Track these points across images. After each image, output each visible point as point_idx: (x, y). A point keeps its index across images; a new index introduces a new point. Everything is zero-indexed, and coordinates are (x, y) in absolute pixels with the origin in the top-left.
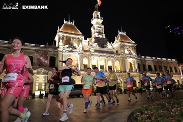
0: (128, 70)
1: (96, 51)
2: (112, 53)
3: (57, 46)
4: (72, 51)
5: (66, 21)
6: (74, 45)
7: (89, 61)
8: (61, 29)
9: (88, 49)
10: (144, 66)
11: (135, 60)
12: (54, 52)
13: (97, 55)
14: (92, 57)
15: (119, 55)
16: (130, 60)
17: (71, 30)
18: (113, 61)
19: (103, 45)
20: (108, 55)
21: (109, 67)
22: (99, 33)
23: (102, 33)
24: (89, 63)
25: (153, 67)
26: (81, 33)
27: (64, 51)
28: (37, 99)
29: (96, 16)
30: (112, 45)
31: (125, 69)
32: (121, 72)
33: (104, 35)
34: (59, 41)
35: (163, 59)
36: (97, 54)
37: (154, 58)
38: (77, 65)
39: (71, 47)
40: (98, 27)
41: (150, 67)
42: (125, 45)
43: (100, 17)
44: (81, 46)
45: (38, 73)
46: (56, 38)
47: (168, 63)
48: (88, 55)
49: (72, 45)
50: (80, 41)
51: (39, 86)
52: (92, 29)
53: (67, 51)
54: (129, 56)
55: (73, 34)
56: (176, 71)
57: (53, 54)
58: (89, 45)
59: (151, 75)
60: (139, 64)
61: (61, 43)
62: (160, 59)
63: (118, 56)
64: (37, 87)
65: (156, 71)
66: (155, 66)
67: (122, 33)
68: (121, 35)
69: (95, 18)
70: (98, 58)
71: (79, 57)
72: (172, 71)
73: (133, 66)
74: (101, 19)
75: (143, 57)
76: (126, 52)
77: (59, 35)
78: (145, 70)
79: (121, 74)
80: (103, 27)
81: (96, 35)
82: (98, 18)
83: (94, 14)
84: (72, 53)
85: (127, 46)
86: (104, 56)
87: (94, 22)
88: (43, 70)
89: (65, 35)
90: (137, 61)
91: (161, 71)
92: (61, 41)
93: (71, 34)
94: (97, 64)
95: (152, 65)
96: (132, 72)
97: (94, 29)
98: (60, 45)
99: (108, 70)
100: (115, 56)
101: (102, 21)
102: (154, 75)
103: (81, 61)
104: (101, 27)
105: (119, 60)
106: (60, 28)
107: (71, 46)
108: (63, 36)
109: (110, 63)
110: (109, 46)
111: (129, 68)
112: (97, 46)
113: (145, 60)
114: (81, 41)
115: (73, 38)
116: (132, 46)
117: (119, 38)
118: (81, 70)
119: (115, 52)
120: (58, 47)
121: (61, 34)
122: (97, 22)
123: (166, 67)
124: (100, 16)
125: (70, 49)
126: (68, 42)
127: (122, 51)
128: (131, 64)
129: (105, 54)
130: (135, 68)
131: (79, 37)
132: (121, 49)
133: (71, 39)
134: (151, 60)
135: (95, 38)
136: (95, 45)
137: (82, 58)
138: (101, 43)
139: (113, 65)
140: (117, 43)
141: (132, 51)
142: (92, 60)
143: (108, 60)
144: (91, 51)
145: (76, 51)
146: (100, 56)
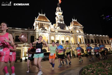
0: (79, 43)
1: (59, 32)
2: (69, 32)
3: (35, 29)
4: (44, 32)
5: (40, 14)
6: (45, 28)
8: (37, 19)
9: (54, 31)
10: (88, 40)
11: (83, 36)
12: (34, 33)
13: (60, 34)
14: (57, 35)
15: (73, 33)
16: (80, 37)
17: (43, 19)
18: (69, 37)
19: (63, 28)
20: (67, 34)
22: (61, 20)
23: (62, 21)
24: (55, 39)
26: (49, 21)
27: (39, 32)
28: (23, 62)
29: (58, 10)
30: (68, 28)
31: (77, 42)
32: (75, 44)
33: (63, 22)
34: (36, 26)
35: (100, 35)
37: (94, 35)
38: (48, 40)
41: (92, 40)
42: (77, 28)
44: (49, 29)
45: (24, 46)
46: (34, 25)
47: (103, 38)
48: (54, 34)
49: (44, 28)
50: (49, 26)
51: (24, 54)
52: (56, 18)
53: (41, 32)
54: (79, 34)
55: (44, 22)
56: (108, 43)
58: (54, 28)
59: (93, 45)
60: (85, 39)
62: (98, 35)
64: (23, 55)
65: (96, 43)
66: (95, 40)
67: (74, 20)
68: (74, 22)
69: (57, 11)
70: (60, 36)
71: (48, 35)
72: (105, 43)
73: (82, 40)
74: (61, 12)
75: (88, 34)
76: (77, 31)
77: (36, 23)
78: (89, 42)
79: (74, 45)
80: (63, 17)
81: (59, 22)
83: (57, 9)
84: (44, 33)
87: (57, 14)
88: (27, 44)
89: (40, 22)
90: (84, 37)
91: (99, 43)
92: (37, 26)
93: (43, 21)
94: (60, 39)
96: (81, 44)
97: (57, 18)
98: (37, 28)
100: (71, 34)
104: (61, 17)
105: (73, 37)
106: (36, 18)
107: (44, 29)
108: (39, 23)
109: (67, 39)
111: (79, 41)
112: (60, 28)
113: (89, 36)
114: (50, 26)
115: (44, 24)
116: (81, 28)
117: (73, 23)
118: (50, 43)
119: (71, 32)
120: (36, 30)
122: (59, 14)
123: (102, 41)
124: (60, 10)
126: (42, 26)
127: (75, 31)
128: (80, 39)
129: (65, 34)
130: (83, 41)
131: (49, 23)
132: (74, 30)
133: (44, 25)
134: (93, 36)
135: (58, 24)
136: (58, 28)
137: (50, 36)
138: (62, 26)
139: (70, 40)
140: (71, 26)
141: (81, 31)
142: (57, 37)
143: (66, 37)
144: (56, 32)
145: (47, 32)
146: (62, 34)
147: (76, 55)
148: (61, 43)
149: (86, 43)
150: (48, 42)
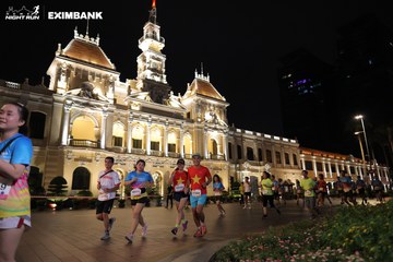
0: (207, 156)
1: (144, 109)
2: (178, 116)
3: (51, 87)
4: (87, 105)
5: (79, 33)
6: (95, 92)
7: (126, 130)
8: (65, 50)
9: (126, 104)
10: (240, 149)
11: (224, 136)
12: (44, 102)
13: (147, 119)
14: (135, 121)
15: (193, 122)
16: (214, 135)
17: (90, 56)
18: (178, 133)
19: (161, 97)
20: (171, 120)
21: (169, 145)
22: (155, 71)
23: (161, 72)
24: (126, 135)
25: (256, 153)
26: (113, 66)
29: (150, 33)
30: (179, 100)
31: (203, 152)
33: (165, 76)
34: (58, 78)
35: (275, 138)
36: (146, 115)
37: (259, 134)
38: (99, 137)
39: (88, 95)
40: (153, 58)
41: (250, 151)
42: (206, 104)
43: (158, 37)
44: (110, 95)
46: (52, 70)
47: (282, 146)
48: (126, 116)
49: (90, 89)
50: (108, 83)
52: (139, 60)
53: (77, 102)
54: (213, 126)
55: (94, 66)
56: (296, 163)
57: (41, 107)
58: (129, 94)
59: (251, 167)
60: (230, 145)
61: (63, 84)
62: (269, 136)
63: (190, 125)
65: (261, 159)
66: (260, 151)
67: (202, 77)
68: (200, 82)
69: (147, 37)
70: (147, 124)
71: (103, 118)
72: (288, 162)
73: (218, 147)
74: (161, 41)
75: (239, 130)
76: (208, 117)
77: (59, 65)
78: (240, 156)
80: (163, 59)
81: (149, 74)
82: (154, 38)
83: (146, 28)
84: (88, 110)
85: (210, 104)
86: (162, 122)
87: (144, 45)
89: (74, 65)
90: (227, 139)
91: (270, 161)
92: (63, 78)
93: (90, 64)
94: (145, 137)
95: (255, 148)
96: (216, 159)
97: (145, 61)
98: (61, 86)
100: (185, 124)
101: (163, 45)
102: (255, 168)
103: (109, 130)
104: (158, 59)
105: (191, 134)
106: (63, 47)
107: (87, 92)
108: (70, 67)
109: (172, 139)
110: (174, 102)
111: (211, 150)
112: (149, 98)
113: (242, 137)
114: (112, 84)
115: (93, 74)
116: (220, 107)
117: (196, 87)
118: (106, 149)
119: (185, 116)
120: (55, 92)
121: (65, 63)
122: (151, 47)
123: (278, 154)
124: (158, 35)
125: (85, 100)
126: (80, 81)
127: (199, 114)
128: (214, 143)
129: (164, 119)
130: (222, 152)
131: (109, 74)
132: (197, 111)
133: (90, 77)
134: (254, 137)
135: (144, 81)
136: (144, 96)
137: (110, 121)
138: (157, 92)
139: (179, 142)
140: (190, 96)
141: (218, 117)
142: (135, 129)
143: (168, 132)
144: (133, 108)
145: (99, 106)
146: (153, 120)
148: (149, 151)
149: (230, 156)
150: (98, 142)
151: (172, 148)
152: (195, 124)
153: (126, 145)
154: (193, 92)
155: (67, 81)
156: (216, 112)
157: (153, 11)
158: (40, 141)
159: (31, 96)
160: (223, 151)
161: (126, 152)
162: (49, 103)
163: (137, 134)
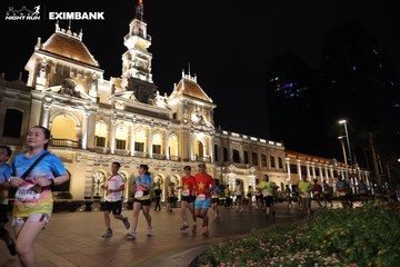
0: (193, 158)
1: (129, 109)
2: (164, 117)
3: (30, 83)
4: (68, 103)
5: (61, 27)
6: (77, 89)
7: (109, 130)
8: (45, 45)
9: (110, 102)
10: (226, 151)
11: (210, 137)
12: (22, 98)
13: (131, 119)
14: (118, 121)
15: (179, 123)
16: (200, 137)
17: (72, 52)
18: (164, 134)
19: (147, 97)
20: (156, 121)
21: (154, 146)
22: (141, 69)
23: (147, 71)
24: (109, 135)
25: (242, 155)
26: (96, 63)
27: (48, 99)
29: (136, 30)
30: (165, 100)
31: (188, 154)
32: (179, 160)
33: (151, 75)
35: (263, 141)
36: (131, 115)
37: (245, 137)
38: (80, 137)
39: (69, 93)
40: (139, 56)
41: (236, 153)
42: (193, 105)
43: (145, 35)
44: (93, 93)
46: (31, 65)
47: (268, 149)
48: (109, 116)
49: (71, 87)
50: (91, 81)
52: (124, 58)
53: (57, 100)
54: (200, 128)
55: (76, 62)
56: (281, 166)
57: (17, 104)
58: (113, 92)
59: (237, 170)
60: (216, 147)
61: (42, 80)
62: (255, 139)
63: (176, 126)
65: (246, 162)
66: (246, 153)
67: (189, 78)
68: (187, 82)
69: (133, 34)
70: (132, 124)
71: (85, 117)
72: (273, 166)
73: (204, 149)
74: (147, 39)
75: (225, 132)
76: (194, 118)
77: (38, 60)
78: (226, 159)
79: (178, 164)
80: (150, 57)
81: (134, 73)
82: (140, 35)
83: (132, 25)
84: (69, 108)
85: (197, 106)
86: (147, 122)
89: (55, 60)
90: (213, 140)
91: (255, 164)
92: (43, 74)
93: (72, 60)
94: (129, 138)
95: (241, 150)
97: (130, 59)
98: (40, 83)
99: (151, 153)
100: (171, 125)
101: (150, 44)
102: (241, 170)
103: (91, 129)
104: (144, 58)
105: (177, 135)
106: (43, 42)
107: (69, 89)
108: (50, 62)
109: (157, 140)
110: (160, 102)
111: (197, 152)
112: (133, 98)
113: (228, 139)
114: (95, 82)
115: (75, 71)
116: (207, 109)
117: (183, 88)
118: (88, 149)
119: (171, 117)
120: (33, 88)
121: (45, 58)
122: (136, 45)
123: (264, 157)
124: (145, 32)
125: (66, 97)
126: (61, 78)
127: (186, 115)
128: (201, 144)
129: (149, 119)
130: (207, 154)
131: (92, 71)
132: (184, 112)
133: (72, 74)
134: (240, 140)
135: (129, 80)
136: (128, 95)
137: (92, 121)
138: (142, 92)
139: (164, 143)
140: (176, 96)
141: (205, 119)
142: (118, 129)
143: (154, 133)
144: (117, 107)
145: (81, 104)
146: (138, 120)
147: (179, 197)
148: (133, 152)
149: (216, 159)
150: (80, 142)
151: (156, 149)
152: (182, 125)
153: (109, 146)
154: (180, 93)
155: (46, 77)
156: (203, 114)
157: (140, 8)
158: (17, 141)
159: (7, 92)
160: (209, 153)
161: (109, 152)
162: (27, 99)
163: (121, 134)
